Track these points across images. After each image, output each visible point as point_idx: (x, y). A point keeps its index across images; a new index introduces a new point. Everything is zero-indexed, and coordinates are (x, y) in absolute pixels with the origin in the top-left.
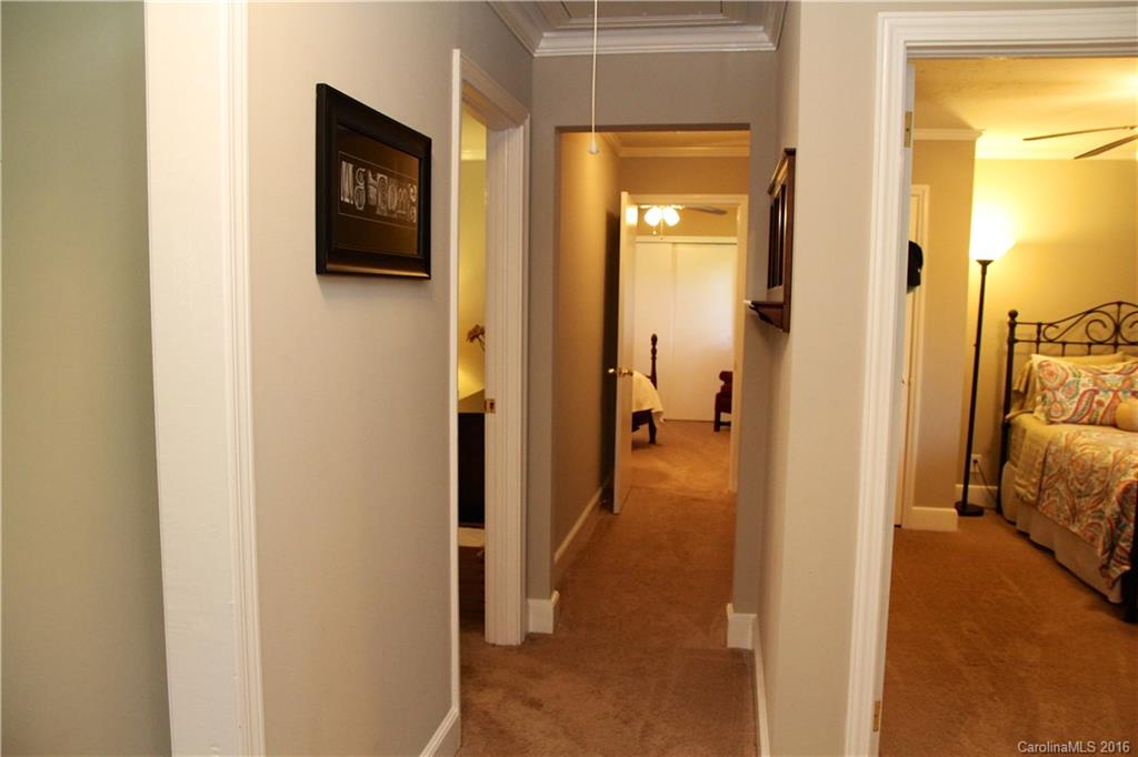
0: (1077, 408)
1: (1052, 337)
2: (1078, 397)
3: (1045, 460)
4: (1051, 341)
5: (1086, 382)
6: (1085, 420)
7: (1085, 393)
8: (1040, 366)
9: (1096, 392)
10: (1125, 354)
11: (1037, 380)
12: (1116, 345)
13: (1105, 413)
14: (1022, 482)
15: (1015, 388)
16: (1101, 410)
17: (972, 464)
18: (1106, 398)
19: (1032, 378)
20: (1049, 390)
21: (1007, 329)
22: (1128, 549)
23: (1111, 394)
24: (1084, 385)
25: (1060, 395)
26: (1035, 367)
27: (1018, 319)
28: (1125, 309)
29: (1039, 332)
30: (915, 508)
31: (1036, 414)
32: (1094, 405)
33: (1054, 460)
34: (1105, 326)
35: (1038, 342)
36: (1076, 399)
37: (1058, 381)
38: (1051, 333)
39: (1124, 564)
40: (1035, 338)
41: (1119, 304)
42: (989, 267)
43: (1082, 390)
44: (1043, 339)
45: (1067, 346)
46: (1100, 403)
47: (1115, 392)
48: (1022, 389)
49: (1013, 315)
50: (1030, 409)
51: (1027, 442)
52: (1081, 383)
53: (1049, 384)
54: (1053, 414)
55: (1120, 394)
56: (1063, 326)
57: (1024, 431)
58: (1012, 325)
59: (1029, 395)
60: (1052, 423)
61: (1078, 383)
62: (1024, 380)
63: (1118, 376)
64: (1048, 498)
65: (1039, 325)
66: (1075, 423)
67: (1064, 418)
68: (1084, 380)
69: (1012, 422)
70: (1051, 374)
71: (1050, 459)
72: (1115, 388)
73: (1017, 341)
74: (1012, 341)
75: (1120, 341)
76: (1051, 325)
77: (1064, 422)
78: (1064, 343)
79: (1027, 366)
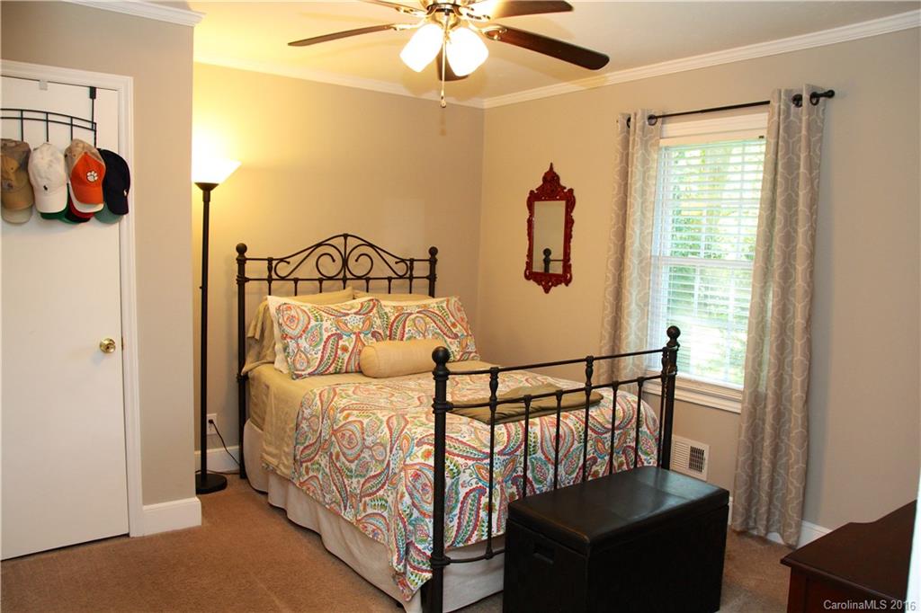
0: (322, 357)
1: (283, 275)
2: (323, 344)
3: (297, 426)
4: (283, 279)
5: (328, 325)
6: (331, 369)
7: (329, 337)
8: (278, 309)
9: (340, 337)
10: (354, 288)
11: (276, 325)
12: (345, 280)
13: (350, 358)
14: (272, 449)
15: (249, 334)
16: (346, 356)
17: (208, 424)
18: (348, 342)
19: (268, 323)
20: (291, 338)
21: (236, 266)
22: (429, 553)
23: (353, 336)
24: (326, 330)
25: (303, 343)
26: (273, 310)
27: (247, 255)
28: (352, 242)
29: (270, 269)
30: (145, 507)
31: (277, 365)
32: (339, 352)
33: (309, 426)
34: (334, 261)
35: (270, 280)
36: (321, 347)
37: (300, 328)
38: (283, 270)
39: (423, 571)
40: (266, 275)
41: (346, 236)
42: (213, 193)
43: (325, 336)
44: (274, 276)
45: (299, 282)
46: (345, 349)
47: (358, 335)
48: (257, 337)
49: (242, 249)
50: (269, 359)
51: (273, 401)
52: (324, 327)
53: (288, 330)
54: (298, 366)
55: (362, 336)
56: (295, 261)
57: (268, 387)
58: (242, 262)
59: (265, 343)
60: (298, 376)
61: (321, 328)
62: (259, 325)
63: (358, 317)
64: (307, 473)
65: (270, 260)
66: (322, 374)
67: (310, 370)
68: (326, 324)
69: (250, 375)
70: (292, 319)
71: (304, 425)
72: (357, 331)
73: (248, 280)
74: (242, 280)
75: (349, 276)
76: (282, 260)
77: (311, 374)
78: (296, 280)
79: (261, 308)
